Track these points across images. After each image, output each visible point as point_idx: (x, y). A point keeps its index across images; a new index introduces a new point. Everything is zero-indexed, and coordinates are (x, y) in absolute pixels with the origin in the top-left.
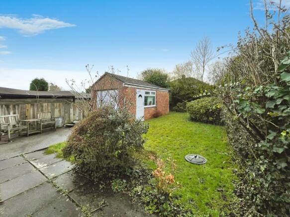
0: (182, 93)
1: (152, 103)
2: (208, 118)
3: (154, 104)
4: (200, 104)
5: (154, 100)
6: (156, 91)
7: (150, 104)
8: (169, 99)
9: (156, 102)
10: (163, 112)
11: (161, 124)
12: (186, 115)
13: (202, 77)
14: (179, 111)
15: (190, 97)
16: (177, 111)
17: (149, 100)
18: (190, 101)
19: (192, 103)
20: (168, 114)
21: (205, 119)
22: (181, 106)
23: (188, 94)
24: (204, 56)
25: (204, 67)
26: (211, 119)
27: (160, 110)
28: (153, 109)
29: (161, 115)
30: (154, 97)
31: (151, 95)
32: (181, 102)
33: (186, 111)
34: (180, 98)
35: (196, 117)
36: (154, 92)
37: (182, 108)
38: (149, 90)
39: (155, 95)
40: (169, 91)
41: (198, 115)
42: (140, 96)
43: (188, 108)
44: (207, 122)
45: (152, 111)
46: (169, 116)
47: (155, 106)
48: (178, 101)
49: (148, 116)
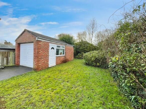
0: (81, 48)
1: (62, 53)
2: (96, 64)
3: (63, 54)
4: (91, 55)
5: (64, 52)
6: (65, 46)
7: (61, 54)
8: (73, 51)
9: (65, 53)
10: (70, 59)
11: (66, 68)
12: (83, 61)
13: (92, 40)
14: (79, 58)
15: (85, 51)
16: (78, 58)
17: (60, 51)
18: (85, 53)
19: (87, 54)
20: (73, 60)
21: (94, 64)
22: (80, 55)
23: (84, 49)
24: (93, 29)
25: (92, 35)
26: (98, 64)
27: (68, 57)
28: (63, 57)
29: (68, 61)
30: (64, 50)
31: (61, 48)
32: (81, 53)
33: (83, 58)
34: (80, 51)
35: (89, 63)
36: (64, 46)
37: (81, 56)
38: (60, 45)
39: (64, 49)
40: (74, 47)
41: (90, 62)
42: (53, 48)
43: (84, 57)
44: (96, 66)
45: (62, 59)
46: (73, 61)
47: (64, 55)
48: (79, 52)
49: (59, 62)
